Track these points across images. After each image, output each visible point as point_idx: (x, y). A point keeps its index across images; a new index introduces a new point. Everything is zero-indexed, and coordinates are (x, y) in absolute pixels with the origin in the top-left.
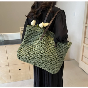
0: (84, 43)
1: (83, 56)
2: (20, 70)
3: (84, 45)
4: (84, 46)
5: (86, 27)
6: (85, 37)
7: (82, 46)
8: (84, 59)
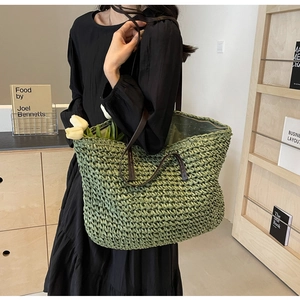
0: (252, 151)
1: (246, 197)
2: (6, 253)
3: (253, 159)
4: (250, 164)
5: (259, 95)
6: (255, 132)
7: (246, 164)
8: (251, 208)
